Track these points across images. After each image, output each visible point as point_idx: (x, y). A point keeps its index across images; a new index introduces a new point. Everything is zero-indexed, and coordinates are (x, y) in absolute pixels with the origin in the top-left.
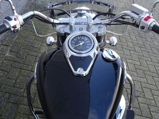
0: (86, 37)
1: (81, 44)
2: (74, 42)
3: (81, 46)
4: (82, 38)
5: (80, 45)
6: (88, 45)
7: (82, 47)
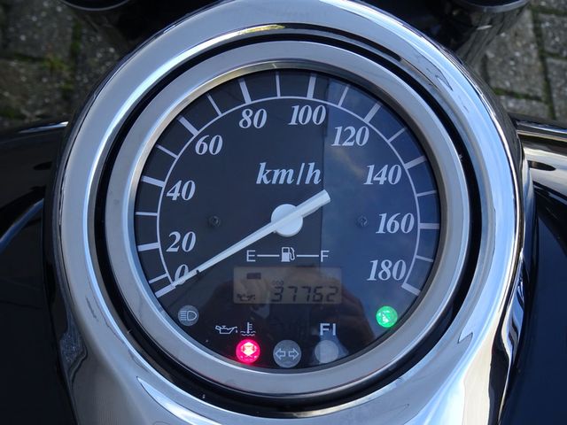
0: (359, 97)
1: (287, 220)
2: (184, 191)
3: (286, 257)
4: (297, 116)
5: (275, 241)
6: (388, 224)
7: (297, 264)
